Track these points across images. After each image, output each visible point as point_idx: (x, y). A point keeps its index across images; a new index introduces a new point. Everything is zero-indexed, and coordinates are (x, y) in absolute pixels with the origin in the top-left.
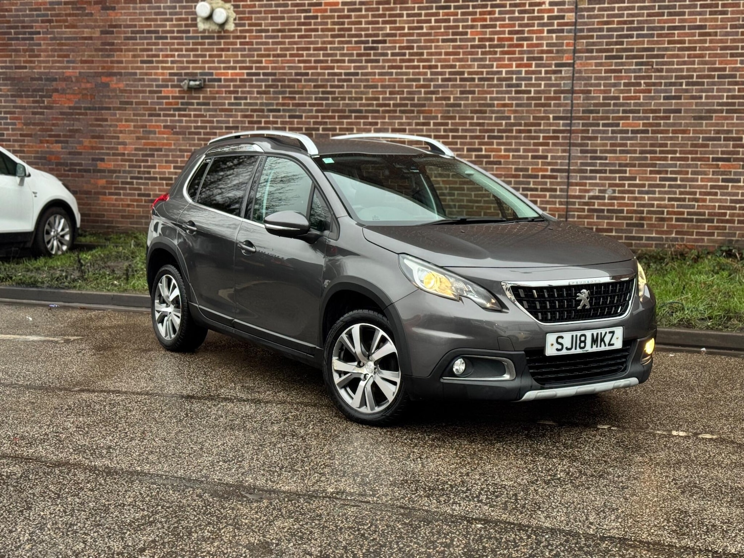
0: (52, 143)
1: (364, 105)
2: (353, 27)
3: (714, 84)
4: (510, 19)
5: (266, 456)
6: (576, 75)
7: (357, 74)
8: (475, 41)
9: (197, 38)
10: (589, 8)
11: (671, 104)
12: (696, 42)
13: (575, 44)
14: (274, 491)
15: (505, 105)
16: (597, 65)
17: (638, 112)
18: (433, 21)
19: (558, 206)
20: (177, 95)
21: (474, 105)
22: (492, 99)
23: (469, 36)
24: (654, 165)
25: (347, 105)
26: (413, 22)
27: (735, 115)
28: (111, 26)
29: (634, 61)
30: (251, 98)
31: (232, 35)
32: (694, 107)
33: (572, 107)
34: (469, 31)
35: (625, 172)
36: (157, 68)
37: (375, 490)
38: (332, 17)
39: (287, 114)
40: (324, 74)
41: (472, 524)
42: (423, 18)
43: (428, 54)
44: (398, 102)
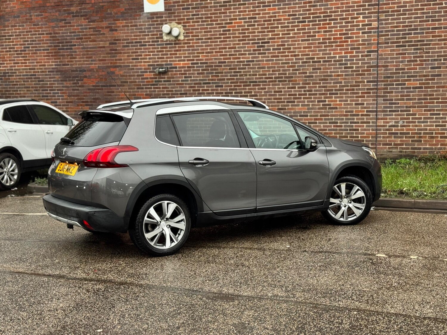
0: (84, 106)
1: (258, 78)
2: (251, 35)
5: (231, 277)
6: (379, 57)
7: (253, 61)
8: (320, 40)
9: (163, 44)
10: (385, 19)
11: (435, 72)
13: (378, 39)
14: (240, 296)
15: (338, 76)
16: (391, 51)
17: (416, 76)
18: (296, 30)
19: (371, 131)
20: (153, 76)
21: (321, 76)
22: (331, 72)
23: (317, 37)
24: (427, 107)
25: (248, 79)
26: (284, 31)
28: (115, 40)
29: (413, 47)
30: (194, 77)
31: (182, 42)
33: (378, 75)
34: (317, 34)
35: (410, 111)
36: (141, 62)
37: (294, 295)
38: (238, 30)
39: (214, 85)
40: (234, 62)
41: (351, 312)
42: (290, 28)
43: (294, 48)
44: (277, 76)
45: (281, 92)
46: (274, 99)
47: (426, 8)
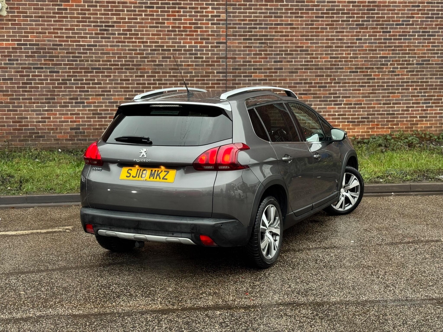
1: (101, 65)
2: (92, 16)
3: (298, 54)
4: (190, 16)
6: (228, 49)
7: (96, 46)
8: (169, 28)
10: (233, 12)
11: (277, 65)
12: (288, 32)
13: (226, 31)
15: (189, 65)
16: (239, 43)
17: (261, 69)
18: (143, 15)
21: (171, 65)
22: (181, 62)
23: (166, 25)
25: (90, 65)
26: (131, 15)
27: (309, 71)
29: (258, 41)
30: (21, 60)
31: (5, 18)
32: (289, 67)
33: (226, 66)
34: (166, 22)
38: (78, 10)
39: (48, 70)
40: (73, 45)
42: (137, 13)
43: (141, 34)
44: (124, 63)
45: (129, 80)
46: (121, 88)
47: (270, 5)
